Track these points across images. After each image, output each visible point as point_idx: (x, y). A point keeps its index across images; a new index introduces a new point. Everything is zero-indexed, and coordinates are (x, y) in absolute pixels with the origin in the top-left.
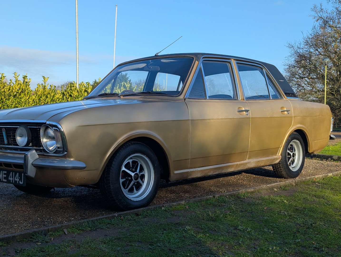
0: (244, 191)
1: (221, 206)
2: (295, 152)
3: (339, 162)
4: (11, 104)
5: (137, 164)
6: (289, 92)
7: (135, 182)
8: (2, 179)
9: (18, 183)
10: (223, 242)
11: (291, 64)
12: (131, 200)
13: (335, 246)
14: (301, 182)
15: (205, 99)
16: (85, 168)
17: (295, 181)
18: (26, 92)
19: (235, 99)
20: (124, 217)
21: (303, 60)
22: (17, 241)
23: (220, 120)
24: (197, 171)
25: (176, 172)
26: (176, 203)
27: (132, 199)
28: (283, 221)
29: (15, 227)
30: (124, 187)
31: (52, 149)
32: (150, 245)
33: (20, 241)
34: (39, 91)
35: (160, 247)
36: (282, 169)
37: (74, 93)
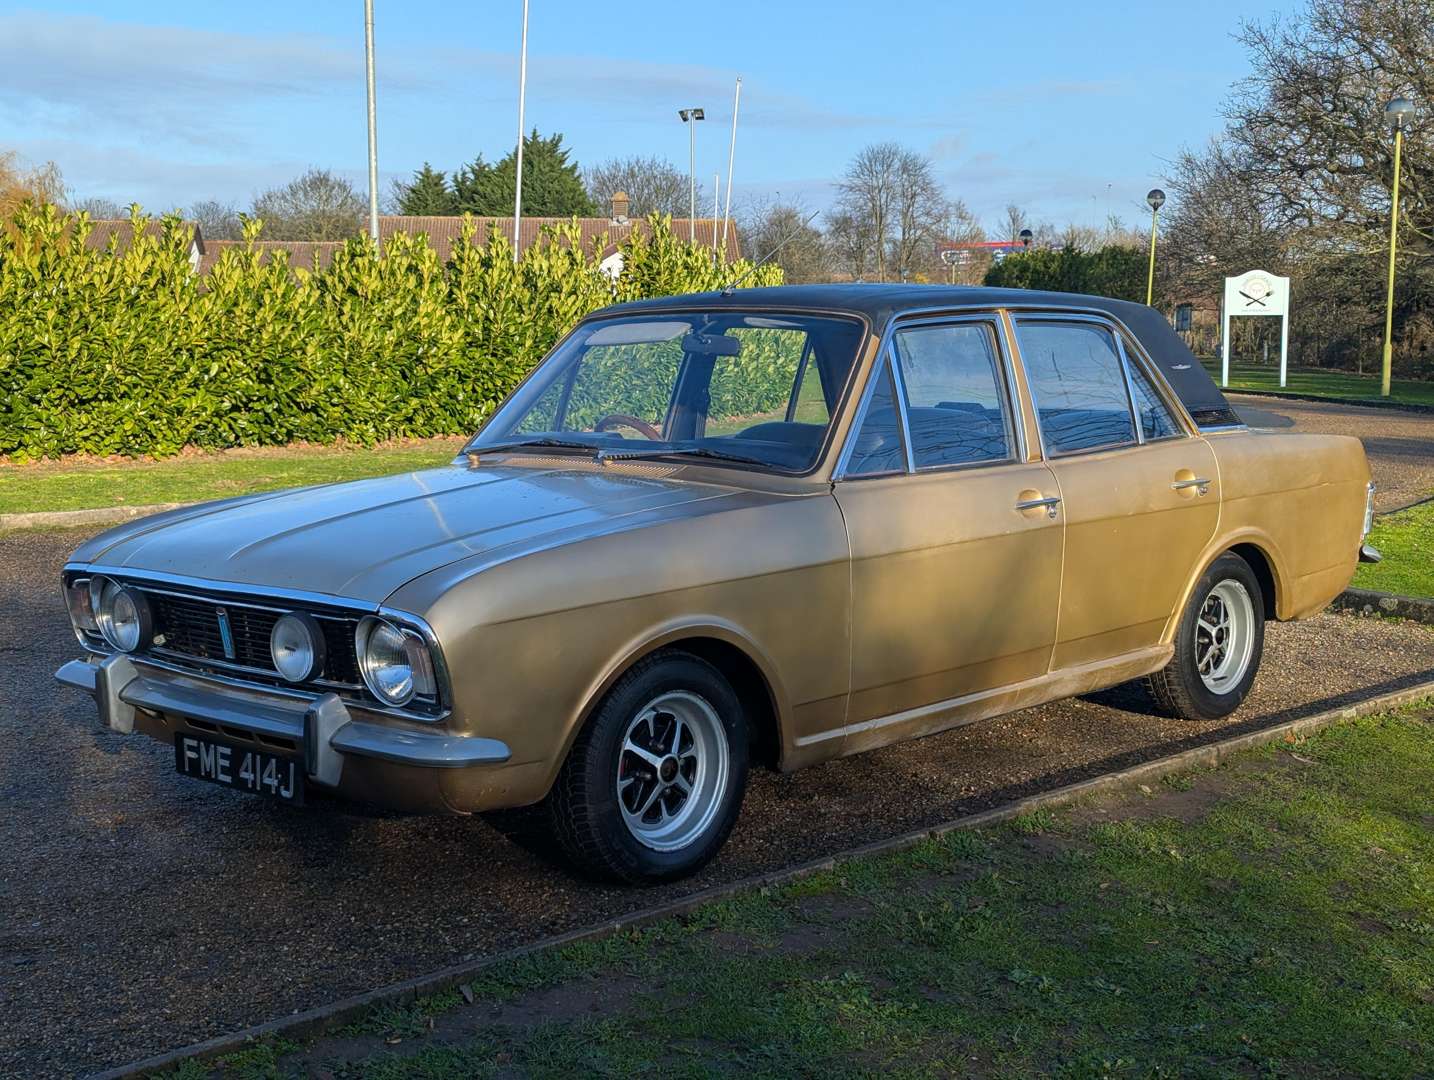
0: (1035, 804)
1: (955, 872)
2: (1225, 621)
3: (1402, 621)
4: (118, 337)
5: (670, 723)
6: (1209, 408)
7: (666, 788)
8: (216, 772)
9: (273, 792)
10: (961, 1038)
11: (1258, 111)
12: (652, 849)
13: (1309, 1050)
14: (1239, 750)
15: (903, 474)
16: (506, 760)
17: (1218, 750)
18: (178, 282)
19: (1008, 459)
20: (642, 932)
21: (1306, 92)
22: (327, 1031)
23: (956, 545)
24: (875, 731)
25: (803, 742)
26: (805, 870)
27: (657, 846)
28: (1157, 945)
29: (286, 955)
30: (629, 807)
31: (397, 694)
32: (737, 1048)
33: (337, 1033)
34: (227, 280)
35: (771, 1061)
36: (1175, 691)
37: (365, 279)
